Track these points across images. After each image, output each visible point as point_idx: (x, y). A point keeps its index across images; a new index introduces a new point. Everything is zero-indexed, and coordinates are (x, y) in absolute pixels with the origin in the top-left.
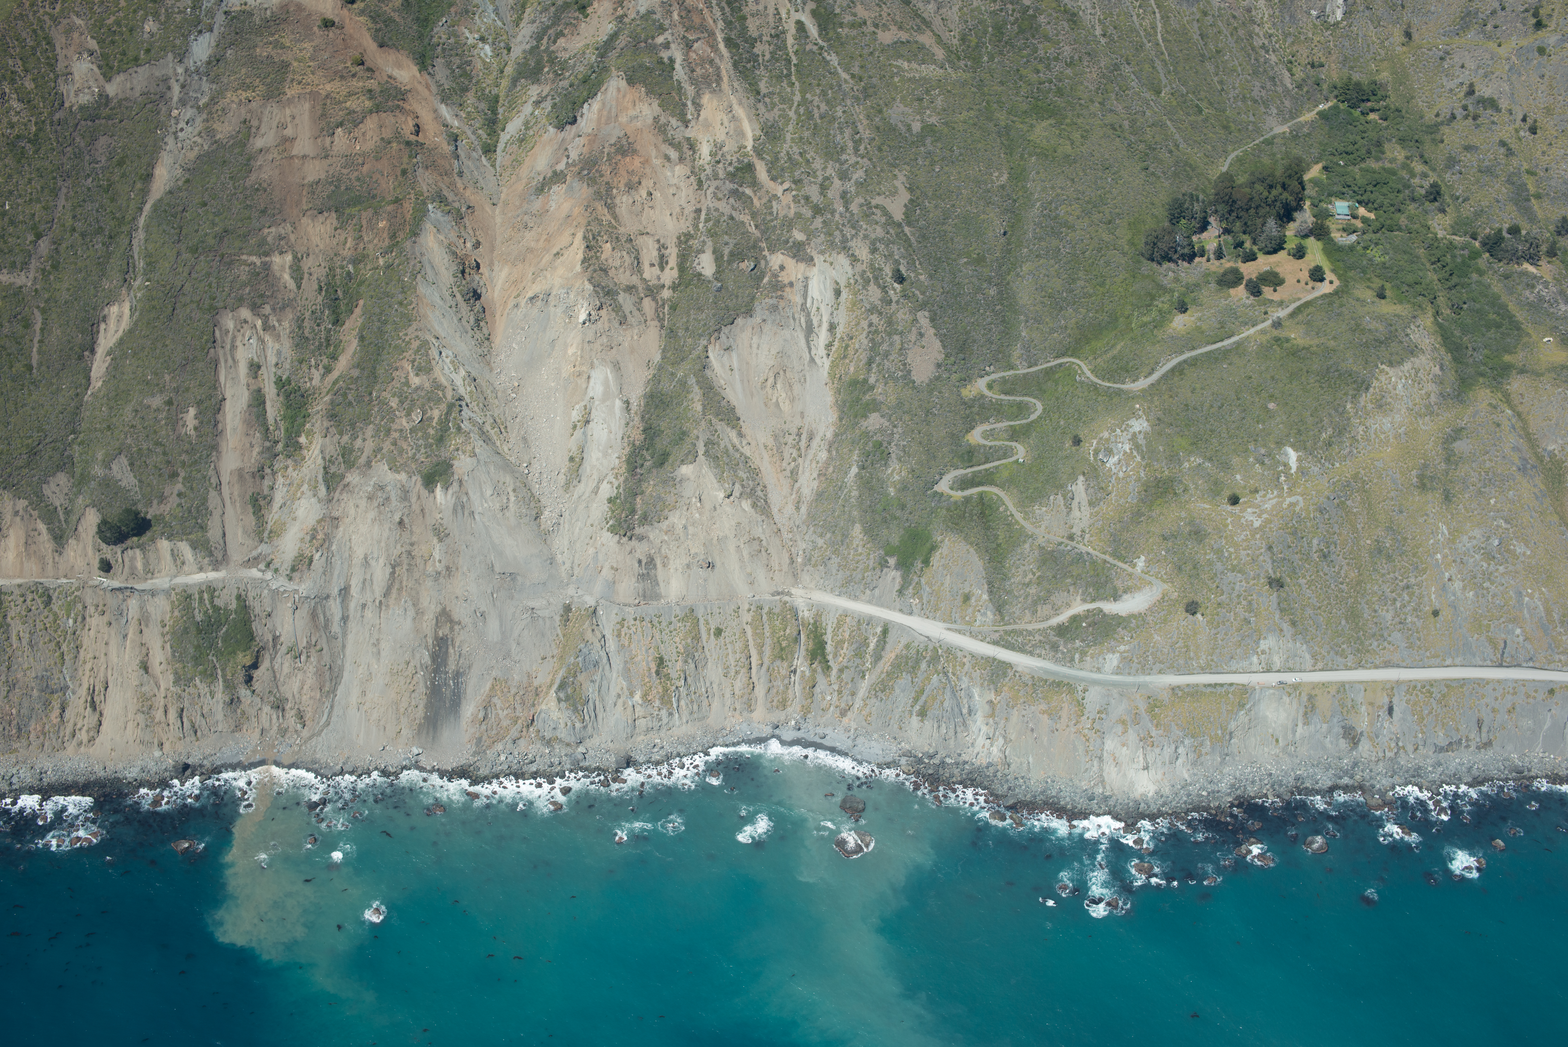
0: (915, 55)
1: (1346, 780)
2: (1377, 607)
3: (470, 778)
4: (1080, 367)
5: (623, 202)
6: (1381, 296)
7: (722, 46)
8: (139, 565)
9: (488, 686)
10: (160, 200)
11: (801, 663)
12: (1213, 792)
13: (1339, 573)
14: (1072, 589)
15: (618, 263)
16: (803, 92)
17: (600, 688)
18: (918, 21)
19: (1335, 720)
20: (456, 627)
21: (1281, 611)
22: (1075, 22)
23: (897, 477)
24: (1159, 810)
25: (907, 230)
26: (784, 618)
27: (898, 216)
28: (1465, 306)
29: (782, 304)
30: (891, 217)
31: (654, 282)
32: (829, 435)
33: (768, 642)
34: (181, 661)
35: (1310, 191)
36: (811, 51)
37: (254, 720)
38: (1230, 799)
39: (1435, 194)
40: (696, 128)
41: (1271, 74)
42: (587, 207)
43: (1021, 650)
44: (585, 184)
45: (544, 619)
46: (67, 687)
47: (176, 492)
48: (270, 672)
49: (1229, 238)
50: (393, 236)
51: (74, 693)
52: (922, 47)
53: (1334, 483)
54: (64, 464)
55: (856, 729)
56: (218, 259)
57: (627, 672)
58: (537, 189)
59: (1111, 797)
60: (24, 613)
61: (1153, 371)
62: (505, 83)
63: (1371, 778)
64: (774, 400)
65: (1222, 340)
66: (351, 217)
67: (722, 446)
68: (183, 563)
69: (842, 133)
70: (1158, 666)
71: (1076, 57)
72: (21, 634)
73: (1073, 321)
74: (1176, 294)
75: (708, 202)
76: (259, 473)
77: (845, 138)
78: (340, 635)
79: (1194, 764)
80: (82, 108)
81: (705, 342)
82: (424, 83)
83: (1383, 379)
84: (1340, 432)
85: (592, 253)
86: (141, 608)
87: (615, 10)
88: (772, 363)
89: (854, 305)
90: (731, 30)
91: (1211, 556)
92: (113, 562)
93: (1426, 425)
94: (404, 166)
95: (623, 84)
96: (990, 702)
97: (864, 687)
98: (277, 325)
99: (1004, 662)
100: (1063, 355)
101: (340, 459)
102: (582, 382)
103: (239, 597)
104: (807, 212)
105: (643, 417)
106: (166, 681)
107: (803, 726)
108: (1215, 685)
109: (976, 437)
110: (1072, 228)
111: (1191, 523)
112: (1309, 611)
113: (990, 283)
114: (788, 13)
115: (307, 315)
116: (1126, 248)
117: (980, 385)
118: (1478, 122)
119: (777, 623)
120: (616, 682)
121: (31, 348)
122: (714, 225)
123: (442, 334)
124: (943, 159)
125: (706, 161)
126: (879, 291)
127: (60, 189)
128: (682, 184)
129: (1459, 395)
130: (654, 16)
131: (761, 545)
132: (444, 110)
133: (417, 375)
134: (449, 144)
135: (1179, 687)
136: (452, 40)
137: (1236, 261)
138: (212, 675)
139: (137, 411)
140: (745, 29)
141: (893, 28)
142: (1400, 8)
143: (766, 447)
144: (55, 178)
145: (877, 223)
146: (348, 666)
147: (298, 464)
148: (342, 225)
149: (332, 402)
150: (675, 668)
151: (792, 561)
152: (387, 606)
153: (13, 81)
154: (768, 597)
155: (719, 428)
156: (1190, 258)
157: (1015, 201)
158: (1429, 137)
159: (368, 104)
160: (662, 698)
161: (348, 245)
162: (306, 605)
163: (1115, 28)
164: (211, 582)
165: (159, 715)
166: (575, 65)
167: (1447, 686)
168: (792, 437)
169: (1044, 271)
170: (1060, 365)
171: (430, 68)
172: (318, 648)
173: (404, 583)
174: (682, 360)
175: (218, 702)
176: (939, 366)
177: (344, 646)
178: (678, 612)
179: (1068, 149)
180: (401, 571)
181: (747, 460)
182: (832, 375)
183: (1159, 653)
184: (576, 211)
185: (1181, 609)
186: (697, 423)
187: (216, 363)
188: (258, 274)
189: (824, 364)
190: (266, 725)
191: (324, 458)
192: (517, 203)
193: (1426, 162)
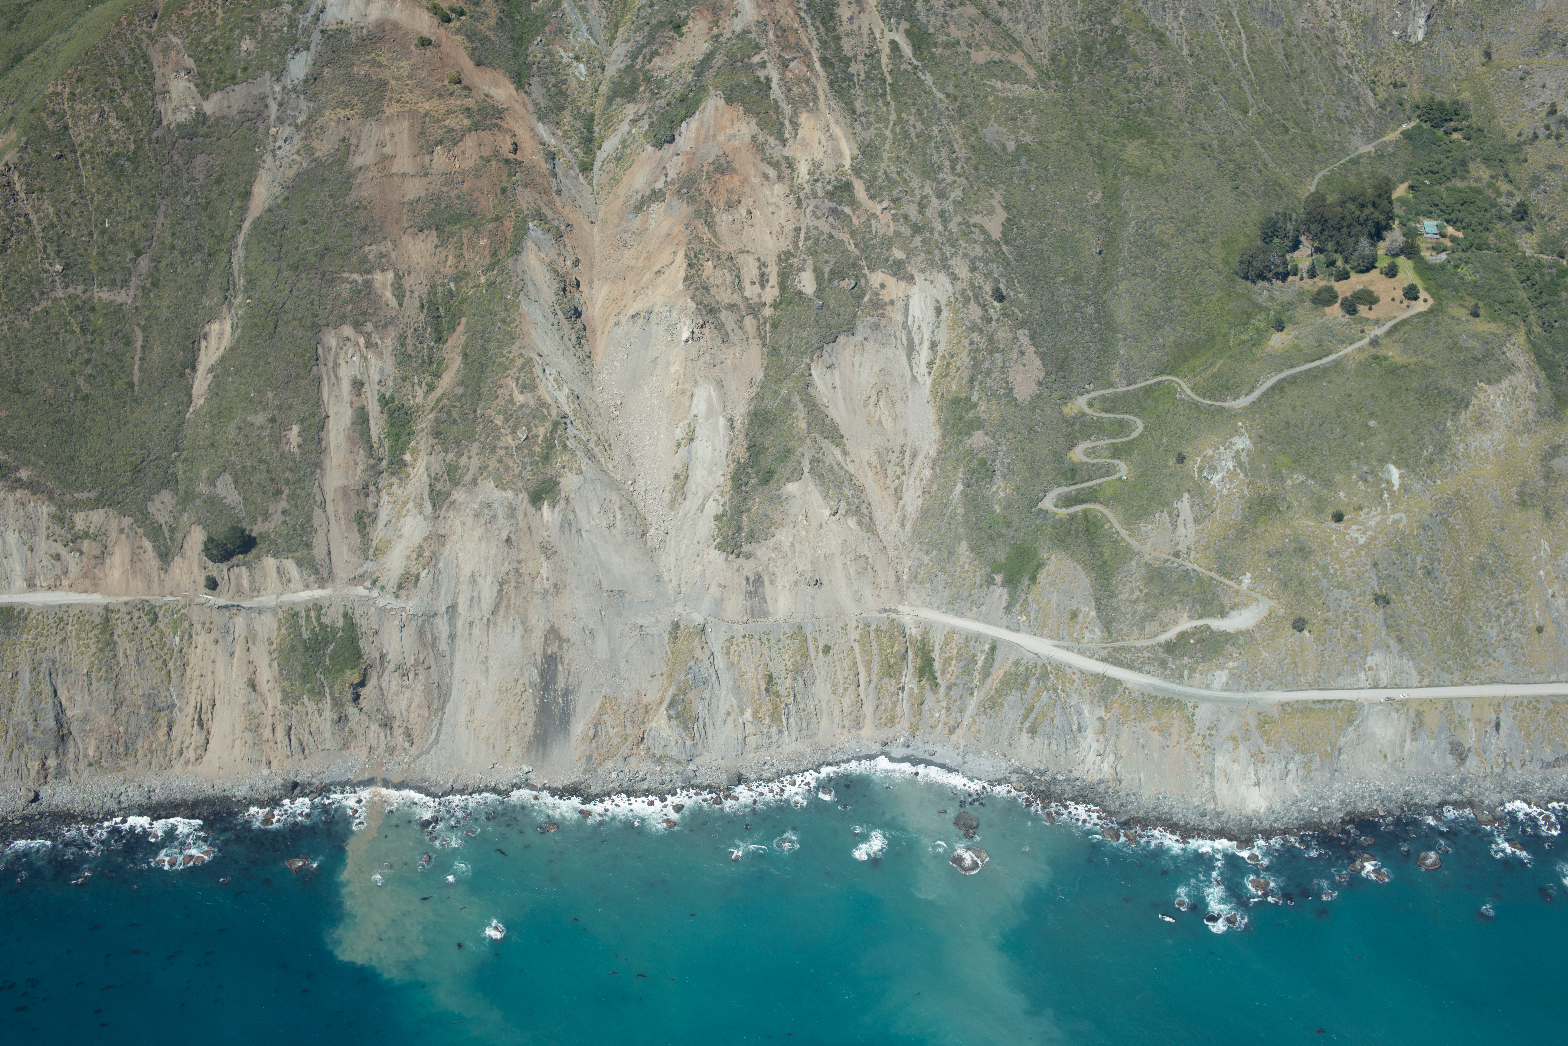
0: (1008, 75)
1: (1455, 796)
2: (1481, 624)
3: (582, 795)
4: (1179, 385)
5: (723, 220)
6: (1475, 314)
7: (817, 65)
8: (245, 582)
9: (598, 703)
10: (260, 218)
11: (909, 680)
12: (1324, 808)
13: (1443, 589)
14: (1179, 606)
15: (719, 281)
16: (899, 111)
17: (709, 705)
18: (1009, 41)
19: (1443, 736)
20: (565, 645)
21: (1388, 628)
22: (1163, 43)
23: (1002, 495)
24: (1271, 826)
25: (1005, 248)
26: (892, 636)
27: (996, 235)
28: (1556, 324)
29: (883, 322)
30: (989, 236)
31: (755, 300)
32: (933, 453)
33: (876, 659)
34: (289, 679)
35: (1398, 210)
36: (906, 70)
37: (362, 738)
38: (1341, 815)
39: (1522, 213)
40: (794, 147)
41: (1355, 94)
42: (687, 226)
43: (1130, 666)
44: (685, 203)
45: (652, 636)
46: (174, 705)
47: (280, 510)
48: (378, 690)
49: (1321, 257)
50: (494, 254)
51: (181, 711)
52: (1014, 67)
53: (1436, 500)
54: (169, 482)
55: (965, 746)
56: (319, 276)
57: (736, 690)
58: (636, 207)
59: (1222, 813)
60: (131, 631)
61: (1253, 388)
62: (600, 102)
63: (1479, 794)
64: (877, 418)
65: (1320, 358)
66: (452, 235)
67: (827, 464)
68: (289, 581)
69: (938, 152)
70: (1267, 682)
71: (1165, 77)
72: (128, 652)
73: (1171, 339)
74: (1272, 313)
75: (807, 221)
76: (364, 491)
77: (941, 157)
78: (448, 653)
79: (1304, 780)
80: (179, 126)
81: (808, 360)
82: (520, 101)
83: (1482, 397)
84: (1441, 450)
85: (693, 271)
86: (248, 626)
87: (711, 29)
88: (874, 381)
89: (955, 323)
90: (826, 49)
91: (1316, 573)
92: (219, 580)
93: (1524, 442)
94: (504, 184)
95: (721, 102)
96: (1100, 719)
97: (972, 704)
98: (379, 342)
99: (1113, 679)
100: (1162, 373)
101: (446, 476)
102: (685, 399)
103: (346, 615)
104: (907, 231)
105: (747, 435)
106: (274, 699)
107: (912, 743)
108: (1324, 701)
109: (1078, 454)
110: (1167, 246)
111: (1296, 540)
112: (1415, 628)
113: (1087, 302)
114: (882, 33)
115: (410, 332)
116: (1221, 266)
117: (1080, 404)
118: (1561, 141)
119: (885, 640)
120: (725, 699)
121: (133, 365)
122: (814, 243)
123: (545, 352)
124: (1038, 178)
125: (804, 180)
126: (979, 309)
127: (159, 207)
128: (781, 202)
129: (1556, 412)
130: (750, 36)
131: (867, 563)
132: (541, 128)
133: (522, 392)
134: (546, 162)
135: (1288, 703)
136: (547, 59)
137: (1329, 280)
138: (320, 693)
139: (240, 428)
140: (839, 48)
141: (985, 47)
142: (1479, 28)
143: (869, 464)
144: (153, 196)
145: (976, 242)
146: (456, 684)
147: (403, 482)
148: (442, 243)
149: (437, 419)
150: (784, 685)
151: (898, 579)
152: (495, 624)
153: (112, 100)
154: (875, 614)
155: (823, 445)
156: (1283, 277)
157: (1109, 220)
158: (1513, 156)
159: (467, 122)
160: (772, 716)
161: (449, 263)
162: (414, 623)
163: (1202, 48)
164: (317, 599)
165: (267, 733)
166: (671, 84)
167: (1553, 702)
168: (895, 455)
169: (1141, 290)
170: (1160, 383)
171: (526, 86)
172: (426, 665)
173: (512, 601)
174: (785, 378)
175: (326, 720)
176: (1040, 384)
177: (452, 664)
178: (787, 629)
179: (1161, 168)
180: (509, 588)
181: (851, 478)
182: (934, 393)
183: (1267, 670)
184: (676, 229)
185: (1289, 625)
186: (802, 440)
187: (319, 381)
188: (360, 292)
189: (927, 382)
190: (374, 743)
191: (429, 476)
192: (616, 222)
193: (1511, 181)
